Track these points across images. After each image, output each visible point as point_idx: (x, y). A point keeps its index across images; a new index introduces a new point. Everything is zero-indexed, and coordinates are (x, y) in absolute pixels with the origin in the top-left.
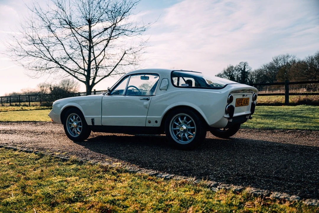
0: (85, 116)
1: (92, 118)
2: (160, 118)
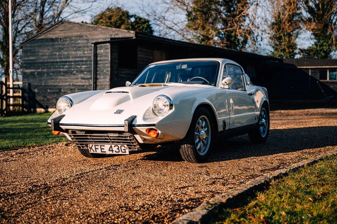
0: (218, 118)
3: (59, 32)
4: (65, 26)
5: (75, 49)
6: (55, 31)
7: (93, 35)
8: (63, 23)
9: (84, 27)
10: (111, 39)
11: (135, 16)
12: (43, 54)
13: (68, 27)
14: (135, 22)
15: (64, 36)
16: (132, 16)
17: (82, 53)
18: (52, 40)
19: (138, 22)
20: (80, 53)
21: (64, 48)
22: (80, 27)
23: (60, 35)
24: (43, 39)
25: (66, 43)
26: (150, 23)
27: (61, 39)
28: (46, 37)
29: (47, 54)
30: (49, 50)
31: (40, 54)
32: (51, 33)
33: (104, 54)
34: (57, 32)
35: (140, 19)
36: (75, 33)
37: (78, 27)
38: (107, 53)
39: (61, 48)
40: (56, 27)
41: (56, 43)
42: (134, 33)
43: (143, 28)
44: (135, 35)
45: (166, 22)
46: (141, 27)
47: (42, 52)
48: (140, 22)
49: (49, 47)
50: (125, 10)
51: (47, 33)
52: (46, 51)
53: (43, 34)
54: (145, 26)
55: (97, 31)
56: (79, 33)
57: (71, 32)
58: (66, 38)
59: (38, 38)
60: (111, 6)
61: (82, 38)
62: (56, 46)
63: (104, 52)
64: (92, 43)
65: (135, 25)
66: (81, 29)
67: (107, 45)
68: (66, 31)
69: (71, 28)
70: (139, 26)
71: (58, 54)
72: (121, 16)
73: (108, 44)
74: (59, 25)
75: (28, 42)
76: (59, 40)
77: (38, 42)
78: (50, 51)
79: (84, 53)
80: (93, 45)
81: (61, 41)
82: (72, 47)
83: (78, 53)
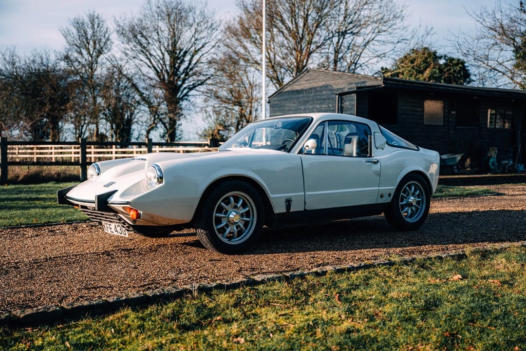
0: (272, 196)
1: (287, 197)
2: (392, 189)
3: (305, 82)
4: (310, 75)
5: (320, 102)
6: (301, 81)
7: (338, 84)
8: (308, 72)
9: (329, 75)
10: (358, 88)
11: (445, 56)
12: (288, 108)
13: (313, 76)
14: (445, 64)
15: (309, 87)
16: (440, 58)
17: (327, 106)
18: (298, 92)
19: (449, 64)
20: (325, 106)
21: (309, 101)
22: (325, 76)
23: (305, 85)
24: (289, 92)
25: (311, 95)
26: (466, 65)
27: (306, 90)
28: (292, 89)
29: (293, 109)
30: (294, 103)
31: (286, 108)
32: (297, 83)
33: (349, 106)
34: (302, 82)
35: (452, 60)
36: (321, 83)
37: (323, 76)
38: (353, 105)
39: (306, 101)
40: (302, 77)
41: (302, 95)
42: (382, 80)
43: (455, 71)
44: (383, 82)
45: (490, 62)
46: (452, 70)
47: (288, 107)
48: (451, 64)
49: (295, 100)
50: (433, 50)
51: (294, 84)
52: (292, 105)
53: (290, 85)
54: (458, 68)
55: (342, 79)
56: (324, 83)
57: (316, 82)
58: (311, 89)
59: (285, 91)
60: (417, 46)
61: (327, 89)
62: (301, 99)
63: (349, 105)
64: (336, 94)
65: (444, 68)
66: (327, 77)
67: (352, 96)
68: (311, 81)
69: (316, 77)
70: (450, 69)
71: (303, 108)
72: (426, 58)
73: (354, 94)
74: (305, 74)
75: (275, 95)
76: (304, 92)
77: (284, 95)
78: (295, 105)
79: (329, 107)
80: (337, 96)
81: (306, 93)
82: (316, 99)
83: (323, 107)
